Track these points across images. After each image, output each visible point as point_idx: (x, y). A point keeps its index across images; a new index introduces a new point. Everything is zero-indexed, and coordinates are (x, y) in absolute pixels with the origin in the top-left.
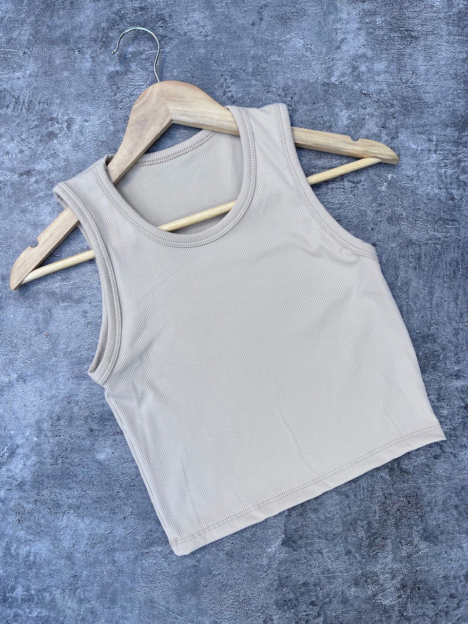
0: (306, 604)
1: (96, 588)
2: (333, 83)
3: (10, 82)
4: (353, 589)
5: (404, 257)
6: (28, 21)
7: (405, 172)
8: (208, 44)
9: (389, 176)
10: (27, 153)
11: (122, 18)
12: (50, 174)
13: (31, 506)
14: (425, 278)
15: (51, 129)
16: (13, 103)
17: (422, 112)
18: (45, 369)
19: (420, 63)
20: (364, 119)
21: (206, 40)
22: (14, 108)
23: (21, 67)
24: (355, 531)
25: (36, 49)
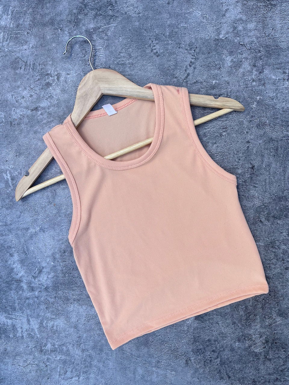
0: (210, 351)
1: (91, 343)
2: (221, 39)
3: (20, 52)
4: (237, 343)
5: (267, 149)
6: (28, 12)
7: (268, 95)
8: (140, 19)
9: (258, 98)
10: (35, 96)
11: (86, 6)
12: (49, 109)
13: (53, 300)
14: (281, 162)
15: (47, 81)
16: (24, 66)
17: (279, 55)
18: (55, 224)
19: (277, 22)
20: (241, 61)
21: (139, 16)
22: (25, 69)
23: (27, 42)
24: (238, 311)
25: (35, 30)
